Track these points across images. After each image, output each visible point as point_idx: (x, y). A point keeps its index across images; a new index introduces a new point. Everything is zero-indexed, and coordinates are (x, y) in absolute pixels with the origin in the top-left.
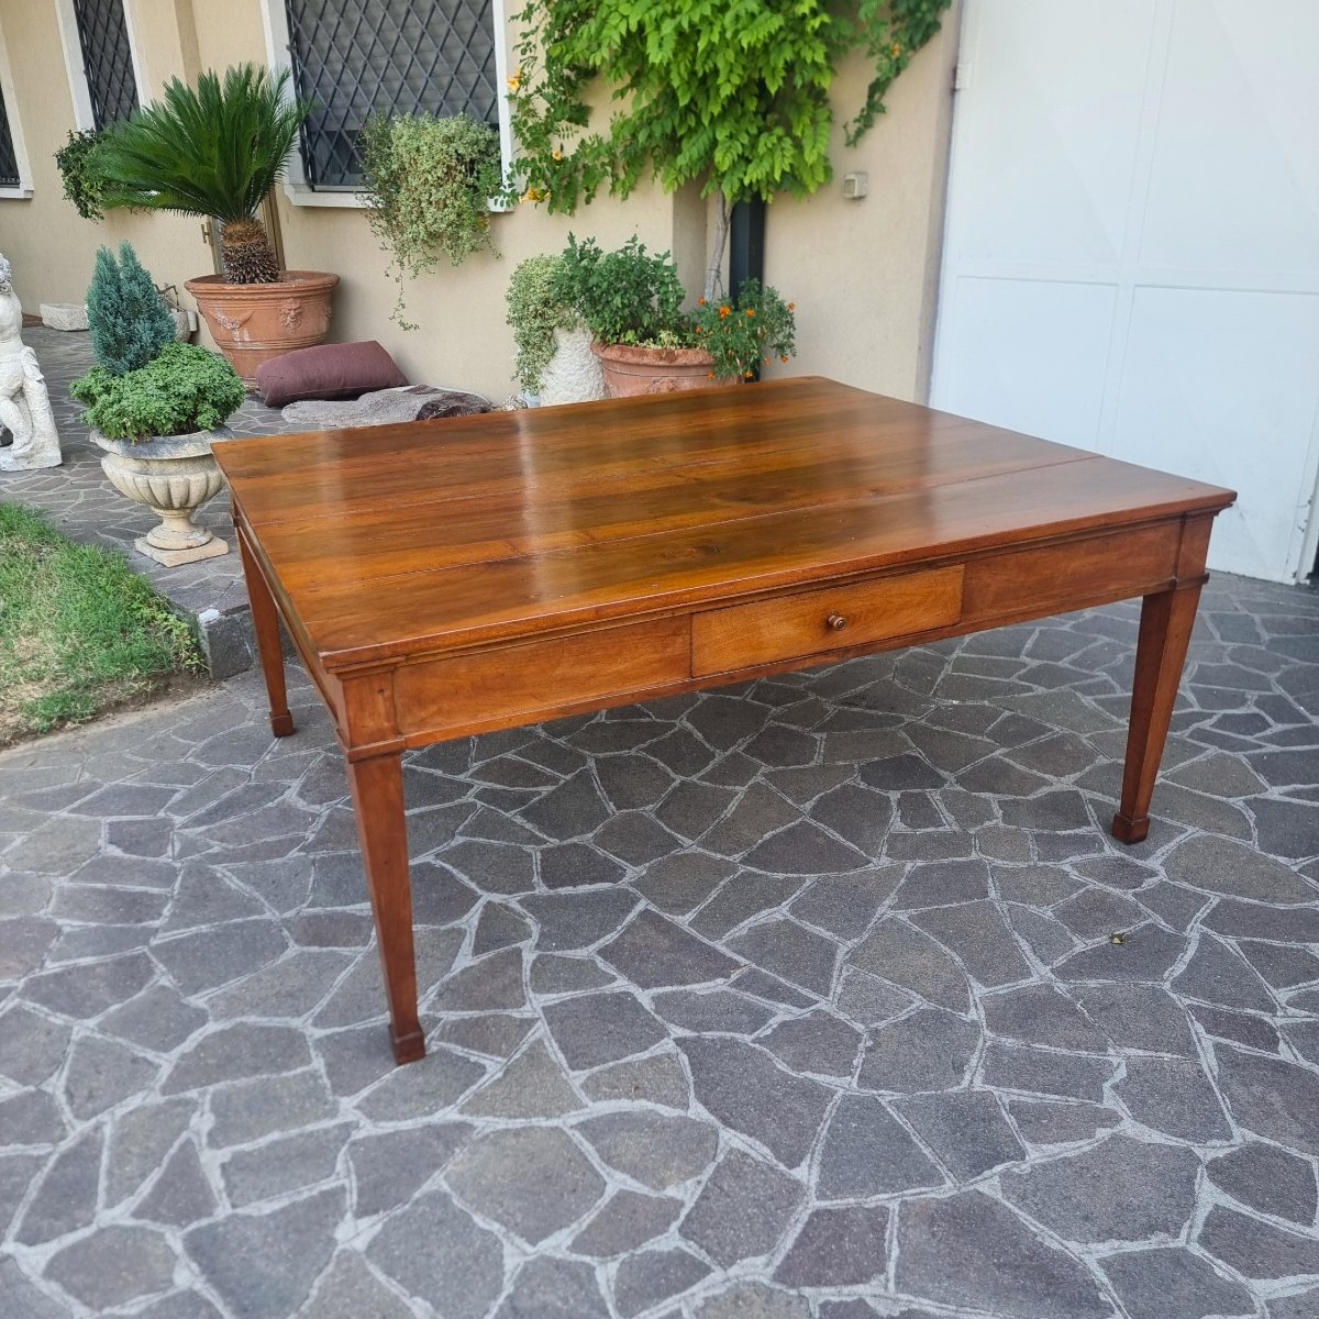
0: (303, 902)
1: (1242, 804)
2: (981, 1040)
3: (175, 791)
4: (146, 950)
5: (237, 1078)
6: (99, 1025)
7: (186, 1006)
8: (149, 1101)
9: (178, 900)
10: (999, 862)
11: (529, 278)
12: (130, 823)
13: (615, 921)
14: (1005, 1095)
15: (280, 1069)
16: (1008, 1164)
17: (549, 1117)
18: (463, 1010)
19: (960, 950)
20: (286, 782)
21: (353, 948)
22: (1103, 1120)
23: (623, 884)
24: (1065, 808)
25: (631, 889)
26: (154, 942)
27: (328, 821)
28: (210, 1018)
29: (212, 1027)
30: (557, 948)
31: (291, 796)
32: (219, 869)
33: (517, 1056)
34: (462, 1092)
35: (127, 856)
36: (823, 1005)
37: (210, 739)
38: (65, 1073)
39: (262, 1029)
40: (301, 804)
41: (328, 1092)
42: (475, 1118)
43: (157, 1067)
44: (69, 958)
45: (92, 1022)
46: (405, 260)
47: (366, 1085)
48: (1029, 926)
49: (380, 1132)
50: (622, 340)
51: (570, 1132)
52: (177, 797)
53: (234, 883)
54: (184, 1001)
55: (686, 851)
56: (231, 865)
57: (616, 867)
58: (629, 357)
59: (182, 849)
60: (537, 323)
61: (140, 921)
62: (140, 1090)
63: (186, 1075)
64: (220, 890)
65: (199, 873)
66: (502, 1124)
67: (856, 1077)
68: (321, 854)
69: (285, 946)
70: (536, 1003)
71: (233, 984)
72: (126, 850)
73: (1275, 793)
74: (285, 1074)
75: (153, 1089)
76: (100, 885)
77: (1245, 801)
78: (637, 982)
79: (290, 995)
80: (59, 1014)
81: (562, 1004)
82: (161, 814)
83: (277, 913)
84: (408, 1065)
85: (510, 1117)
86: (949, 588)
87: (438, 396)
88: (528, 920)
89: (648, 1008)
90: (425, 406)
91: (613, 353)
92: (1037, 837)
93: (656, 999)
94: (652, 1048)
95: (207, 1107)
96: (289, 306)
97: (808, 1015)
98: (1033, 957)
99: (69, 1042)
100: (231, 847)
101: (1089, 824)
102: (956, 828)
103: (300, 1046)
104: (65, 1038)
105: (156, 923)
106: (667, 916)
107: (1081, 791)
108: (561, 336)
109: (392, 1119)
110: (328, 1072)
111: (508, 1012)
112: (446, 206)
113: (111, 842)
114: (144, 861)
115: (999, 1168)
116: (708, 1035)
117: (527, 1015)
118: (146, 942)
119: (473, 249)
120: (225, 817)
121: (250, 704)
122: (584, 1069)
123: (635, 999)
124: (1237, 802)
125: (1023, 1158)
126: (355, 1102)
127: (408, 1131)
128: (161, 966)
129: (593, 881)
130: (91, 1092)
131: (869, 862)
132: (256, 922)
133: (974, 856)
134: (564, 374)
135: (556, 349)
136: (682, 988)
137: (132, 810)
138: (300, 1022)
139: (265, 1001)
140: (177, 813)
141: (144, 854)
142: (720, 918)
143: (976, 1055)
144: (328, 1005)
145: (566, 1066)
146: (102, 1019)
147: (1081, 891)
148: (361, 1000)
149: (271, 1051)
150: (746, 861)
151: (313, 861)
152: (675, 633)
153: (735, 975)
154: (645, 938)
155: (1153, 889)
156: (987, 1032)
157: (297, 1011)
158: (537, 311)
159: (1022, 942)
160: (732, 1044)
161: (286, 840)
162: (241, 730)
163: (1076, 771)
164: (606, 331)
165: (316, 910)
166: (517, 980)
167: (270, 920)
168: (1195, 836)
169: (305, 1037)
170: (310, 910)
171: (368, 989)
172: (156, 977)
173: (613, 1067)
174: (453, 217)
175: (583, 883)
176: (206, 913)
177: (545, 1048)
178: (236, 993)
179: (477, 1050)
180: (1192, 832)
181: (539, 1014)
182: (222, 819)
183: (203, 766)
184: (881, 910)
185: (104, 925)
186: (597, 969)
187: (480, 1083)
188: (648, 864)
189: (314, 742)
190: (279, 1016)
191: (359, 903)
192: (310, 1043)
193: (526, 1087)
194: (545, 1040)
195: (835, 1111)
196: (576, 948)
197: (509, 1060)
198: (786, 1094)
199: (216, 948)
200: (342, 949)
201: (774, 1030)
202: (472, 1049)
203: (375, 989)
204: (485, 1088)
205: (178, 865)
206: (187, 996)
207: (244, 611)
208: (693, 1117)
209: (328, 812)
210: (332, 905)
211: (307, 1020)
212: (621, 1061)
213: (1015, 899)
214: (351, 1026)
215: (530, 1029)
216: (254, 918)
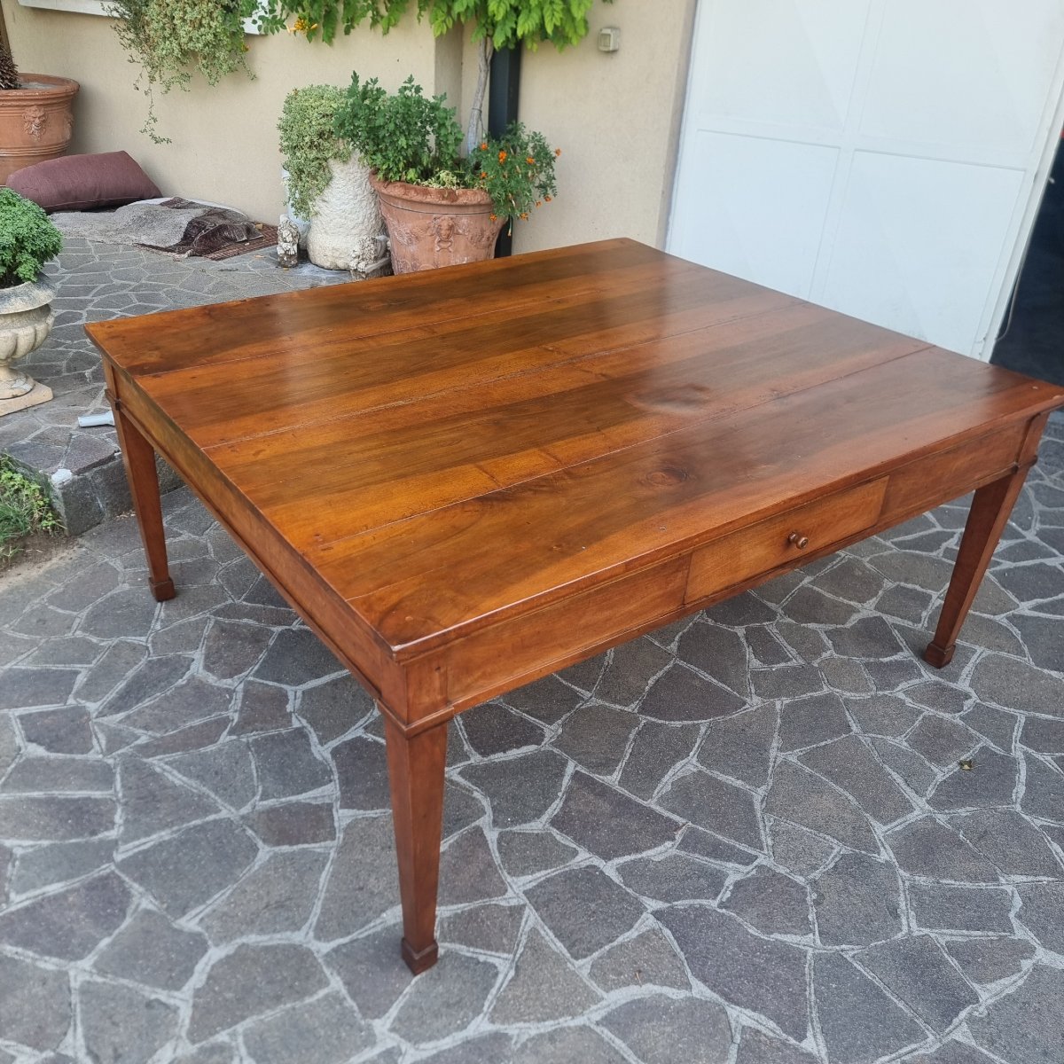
0: (254, 795)
1: (1006, 621)
2: (900, 883)
3: (76, 673)
4: (113, 868)
5: (261, 1012)
6: (95, 965)
7: (180, 932)
8: (180, 1052)
9: (126, 804)
10: (847, 694)
11: (304, 110)
12: (41, 714)
13: (553, 787)
14: (942, 937)
15: (303, 993)
16: (968, 1009)
17: (573, 1015)
18: (453, 903)
19: (852, 788)
20: (189, 654)
21: (323, 844)
22: (1022, 952)
23: (546, 745)
24: (874, 635)
25: (556, 751)
26: (118, 857)
27: (245, 697)
28: (210, 943)
29: (215, 954)
30: (513, 823)
31: (197, 669)
32: (157, 763)
33: (521, 950)
34: (485, 999)
35: (53, 755)
36: (761, 860)
37: (90, 607)
38: (80, 1030)
39: (267, 949)
40: (212, 679)
41: (358, 1015)
42: (506, 1026)
43: (176, 1010)
44: (34, 887)
45: (87, 963)
46: (157, 76)
47: (392, 1003)
48: (893, 756)
49: (425, 1055)
50: (404, 178)
51: (598, 1029)
52: (81, 679)
53: (176, 778)
54: (175, 925)
55: (589, 705)
56: (168, 757)
57: (534, 728)
58: (413, 195)
59: (108, 741)
60: (313, 154)
61: (94, 833)
62: (167, 1040)
63: (210, 1015)
64: (166, 788)
65: (136, 769)
66: (534, 1029)
67: (817, 933)
68: (252, 737)
69: (255, 849)
70: (517, 888)
71: (219, 899)
72: (49, 748)
73: (1025, 608)
74: (308, 1000)
75: (179, 1037)
76: (36, 794)
77: (1008, 618)
78: (598, 853)
79: (280, 905)
80: (47, 958)
81: (540, 885)
82: (71, 701)
83: (233, 810)
84: (424, 974)
85: (539, 1020)
86: (876, 497)
87: (199, 212)
88: (476, 794)
89: (617, 881)
90: (190, 223)
91: (396, 190)
92: (867, 665)
93: (621, 870)
94: (636, 925)
95: (243, 1051)
96: (33, 113)
97: (754, 872)
98: (908, 790)
99: (69, 990)
100: (158, 735)
101: (902, 651)
102: (802, 662)
103: (312, 965)
104: (65, 987)
105: (113, 834)
106: (596, 776)
107: (885, 617)
108: (336, 167)
109: (430, 1039)
110: (349, 992)
111: (495, 901)
112: (201, 25)
113: (30, 741)
114: (74, 760)
115: (963, 1014)
116: (680, 904)
117: (514, 902)
118: (110, 859)
119: (231, 70)
120: (139, 700)
121: (117, 564)
122: (585, 956)
123: (602, 872)
124: (1001, 619)
125: (978, 1002)
126: (388, 1025)
127: (450, 1050)
128: (136, 886)
129: (519, 744)
130: (115, 1050)
131: (744, 703)
132: (215, 821)
133: (826, 690)
134: (339, 203)
135: (331, 178)
136: (639, 856)
137: (37, 698)
138: (302, 937)
139: (258, 916)
140: (87, 698)
141: (71, 752)
142: (643, 775)
143: (902, 898)
144: (322, 913)
145: (568, 955)
146: (96, 958)
147: (920, 718)
148: (352, 904)
149: (285, 974)
150: (643, 710)
151: (248, 745)
152: (677, 571)
153: (679, 836)
154: (587, 804)
155: (973, 712)
156: (901, 871)
157: (294, 923)
158: (312, 142)
159: (895, 775)
160: (703, 912)
161: (212, 722)
162: (118, 595)
163: (873, 596)
164: (389, 170)
165: (271, 802)
166: (490, 864)
167: (229, 819)
168: (984, 655)
169: (313, 953)
170: (265, 803)
171: (355, 890)
172: (135, 900)
173: (609, 951)
174: (210, 37)
175: (510, 748)
176: (161, 816)
177: (543, 938)
178: (226, 909)
179: (481, 948)
180: (980, 652)
181: (524, 900)
182: (137, 703)
183: (94, 640)
184: (773, 753)
185: (57, 842)
186: (557, 843)
187: (497, 985)
188: (560, 722)
189: (199, 606)
190: (279, 932)
191: (310, 790)
192: (320, 960)
193: (541, 984)
194: (539, 928)
195: (812, 973)
196: (530, 821)
197: (515, 955)
198: (767, 960)
199: (187, 858)
200: (313, 845)
201: (732, 892)
202: (477, 947)
203: (361, 889)
204: (505, 991)
205: (111, 761)
206: (176, 919)
207: (95, 469)
208: (698, 997)
209: (242, 686)
210: (285, 795)
211: (307, 933)
212: (615, 943)
213: (873, 731)
214: (354, 936)
215: (521, 918)
216: (211, 817)
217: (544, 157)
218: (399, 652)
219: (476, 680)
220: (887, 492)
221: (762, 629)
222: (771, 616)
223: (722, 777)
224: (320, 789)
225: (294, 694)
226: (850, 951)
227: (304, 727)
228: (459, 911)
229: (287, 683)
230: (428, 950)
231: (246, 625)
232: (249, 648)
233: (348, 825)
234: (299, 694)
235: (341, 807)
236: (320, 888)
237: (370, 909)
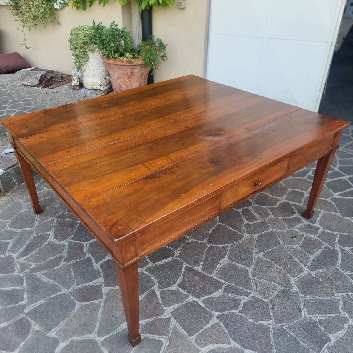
0: (73, 284)
1: (330, 200)
2: (301, 299)
3: (9, 243)
4: (24, 315)
6: (19, 352)
7: (49, 338)
9: (28, 291)
10: (278, 231)
11: (77, 35)
13: (179, 273)
14: (316, 317)
16: (327, 344)
18: (146, 319)
19: (282, 265)
20: (48, 233)
21: (99, 300)
22: (344, 321)
23: (175, 257)
24: (286, 209)
25: (179, 259)
26: (26, 311)
27: (69, 248)
28: (60, 341)
29: (62, 345)
30: (166, 287)
31: (51, 238)
32: (38, 274)
33: (170, 335)
35: (1, 275)
36: (252, 294)
37: (12, 219)
39: (80, 342)
40: (56, 242)
45: (16, 352)
46: (25, 25)
48: (295, 252)
50: (114, 57)
52: (10, 245)
53: (46, 280)
54: (47, 335)
55: (189, 241)
56: (42, 272)
57: (171, 251)
58: (117, 63)
59: (21, 268)
60: (82, 50)
61: (17, 303)
64: (42, 283)
65: (31, 277)
67: (273, 320)
68: (72, 262)
69: (75, 304)
70: (168, 311)
71: (62, 324)
73: (336, 195)
77: (331, 199)
78: (195, 296)
79: (85, 325)
81: (176, 310)
82: (7, 254)
83: (66, 290)
84: (137, 346)
86: (285, 165)
87: (44, 72)
88: (152, 277)
89: (203, 306)
90: (41, 76)
91: (111, 61)
92: (284, 220)
93: (204, 301)
94: (210, 322)
97: (250, 299)
98: (301, 264)
100: (38, 264)
101: (296, 214)
102: (262, 220)
103: (97, 346)
105: (24, 303)
106: (194, 268)
107: (289, 202)
108: (90, 54)
111: (161, 317)
112: (39, 6)
114: (8, 276)
115: (326, 346)
116: (225, 313)
117: (167, 317)
118: (23, 312)
119: (51, 21)
120: (31, 251)
121: (21, 201)
122: (193, 335)
123: (197, 303)
124: (328, 200)
125: (330, 341)
128: (33, 321)
129: (166, 258)
131: (243, 237)
132: (60, 295)
133: (271, 230)
134: (92, 66)
135: (89, 58)
136: (210, 296)
138: (93, 336)
139: (77, 329)
140: (13, 252)
141: (7, 273)
142: (210, 266)
143: (302, 304)
144: (100, 326)
145: (187, 335)
146: (19, 350)
147: (304, 238)
148: (110, 322)
149: (88, 351)
150: (208, 242)
151: (70, 265)
152: (217, 199)
153: (223, 287)
154: (191, 278)
155: (321, 234)
156: (301, 295)
157: (90, 331)
158: (81, 46)
159: (296, 259)
160: (233, 315)
161: (57, 258)
162: (22, 213)
163: (284, 195)
164: (108, 54)
165: (79, 286)
166: (158, 303)
167: (65, 293)
168: (324, 213)
169: (97, 342)
170: (77, 286)
171: (111, 317)
172: (33, 327)
173: (201, 332)
174: (43, 11)
175: (163, 259)
176: (41, 294)
177: (178, 329)
178: (65, 328)
179: (156, 335)
180: (322, 212)
181: (171, 316)
182: (30, 253)
183: (14, 230)
184: (254, 254)
185: (4, 307)
186: (181, 293)
187: (163, 348)
188: (180, 248)
189: (50, 215)
190: (85, 335)
191: (93, 280)
192: (100, 344)
193: (178, 347)
194: (176, 326)
195: (273, 335)
196: (171, 286)
197: (169, 337)
198: (257, 331)
199: (50, 310)
200: (95, 301)
201: (243, 307)
202: (155, 335)
203: (113, 316)
204: (166, 350)
205: (22, 275)
206: (48, 333)
207: (11, 168)
208: (233, 347)
209: (67, 243)
210: (84, 283)
211: (95, 334)
212: (203, 329)
213: (288, 244)
214: (111, 334)
215: (170, 322)
216: (59, 293)
217: (162, 46)
218: (117, 242)
219: (147, 246)
220: (288, 163)
221: (247, 209)
222: (250, 204)
223: (237, 264)
224: (97, 280)
225: (86, 245)
226: (285, 326)
227: (90, 257)
228: (148, 322)
229: (83, 241)
230: (138, 338)
231: (68, 221)
232: (69, 229)
233: (107, 293)
234: (88, 245)
235: (105, 286)
236: (99, 317)
237: (117, 323)
